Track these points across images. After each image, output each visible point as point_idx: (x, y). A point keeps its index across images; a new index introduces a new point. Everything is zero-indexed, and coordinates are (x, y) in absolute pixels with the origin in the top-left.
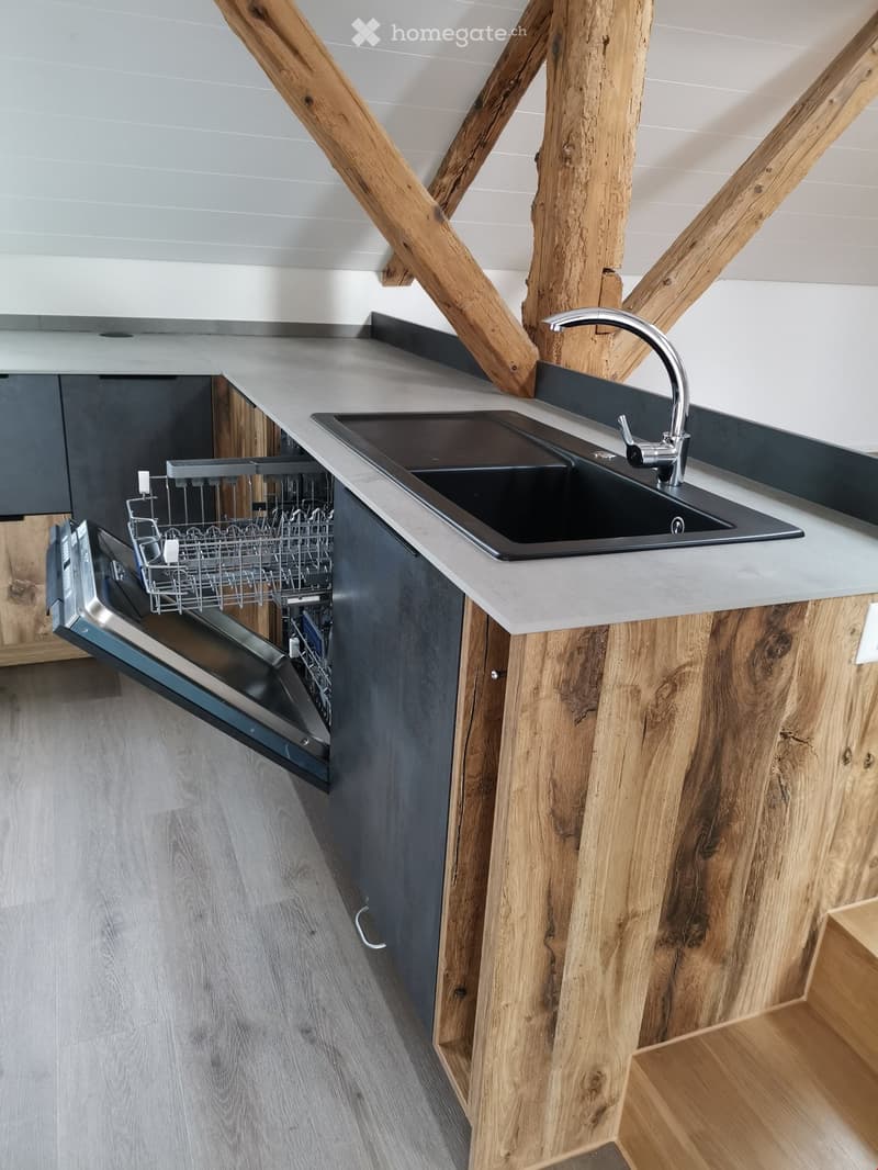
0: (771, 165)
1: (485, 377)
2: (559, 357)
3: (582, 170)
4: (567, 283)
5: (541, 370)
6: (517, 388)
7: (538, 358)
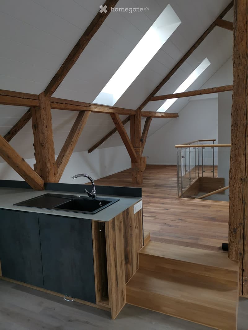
0: (72, 140)
1: (32, 189)
2: (49, 181)
3: (47, 147)
4: (48, 167)
5: (46, 184)
6: (41, 189)
7: (44, 182)
